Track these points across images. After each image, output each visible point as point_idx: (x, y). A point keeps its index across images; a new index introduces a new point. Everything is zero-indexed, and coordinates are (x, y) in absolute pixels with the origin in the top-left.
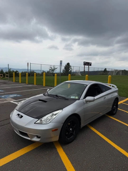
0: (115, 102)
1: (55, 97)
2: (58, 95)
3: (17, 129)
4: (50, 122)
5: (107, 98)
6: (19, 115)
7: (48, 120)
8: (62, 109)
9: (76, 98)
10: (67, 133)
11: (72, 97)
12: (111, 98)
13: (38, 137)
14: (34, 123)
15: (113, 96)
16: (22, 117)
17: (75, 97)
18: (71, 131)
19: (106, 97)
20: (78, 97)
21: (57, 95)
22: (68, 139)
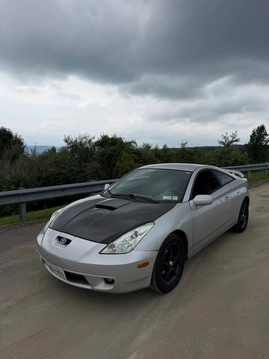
0: (244, 206)
1: (129, 198)
2: (135, 195)
3: (59, 268)
4: (131, 248)
5: (230, 198)
6: (59, 238)
7: (126, 246)
8: (153, 222)
9: (174, 199)
10: (164, 272)
11: (165, 198)
12: (237, 196)
13: (108, 282)
14: (99, 253)
15: (239, 194)
16: (68, 242)
17: (171, 197)
18: (172, 267)
19: (229, 196)
20: (177, 197)
21: (133, 196)
22: (168, 283)
